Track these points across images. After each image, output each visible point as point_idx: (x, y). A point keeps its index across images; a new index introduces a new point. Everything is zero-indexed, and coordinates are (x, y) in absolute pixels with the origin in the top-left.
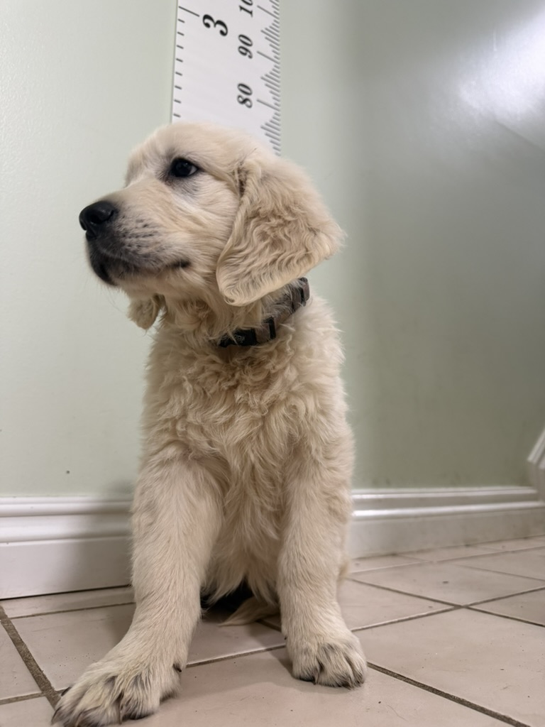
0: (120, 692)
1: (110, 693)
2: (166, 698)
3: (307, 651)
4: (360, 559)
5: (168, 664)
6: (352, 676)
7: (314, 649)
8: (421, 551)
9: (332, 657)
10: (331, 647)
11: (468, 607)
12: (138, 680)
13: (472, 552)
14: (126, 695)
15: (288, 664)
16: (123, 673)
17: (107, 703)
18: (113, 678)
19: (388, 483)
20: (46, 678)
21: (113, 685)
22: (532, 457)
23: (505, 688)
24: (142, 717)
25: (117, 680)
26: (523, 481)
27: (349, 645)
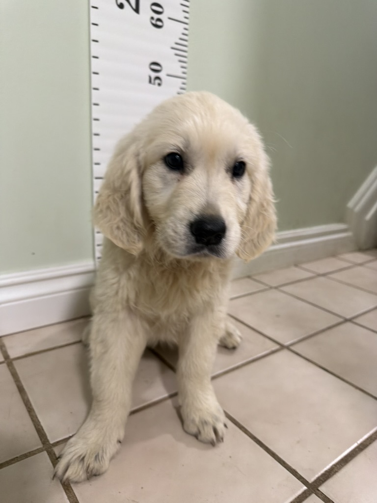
0: (87, 465)
8: (265, 273)
9: (205, 428)
10: (206, 422)
11: (288, 348)
12: (97, 458)
14: (91, 466)
16: (88, 452)
20: (43, 430)
21: (84, 462)
22: (350, 204)
24: (99, 475)
25: (85, 459)
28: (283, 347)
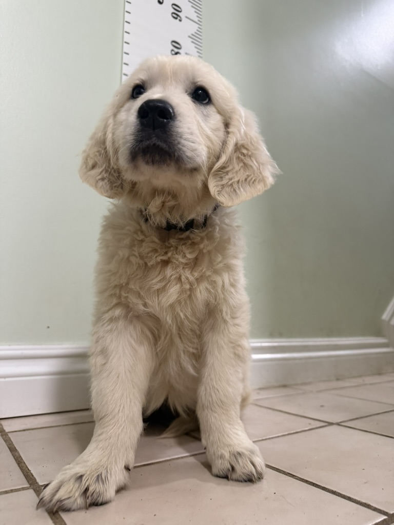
0: (86, 486)
1: (79, 487)
2: (120, 490)
3: (222, 457)
4: (260, 389)
5: (121, 465)
6: (255, 474)
7: (227, 455)
8: (305, 384)
9: (240, 461)
10: (239, 454)
11: (338, 424)
12: (99, 478)
13: (341, 384)
14: (91, 489)
15: (208, 466)
16: (88, 473)
17: (77, 494)
18: (81, 477)
19: (281, 335)
20: (33, 476)
21: (81, 481)
22: (385, 316)
23: (365, 483)
24: (102, 504)
25: (84, 478)
26: (379, 334)
27: (252, 452)
28: (331, 424)
